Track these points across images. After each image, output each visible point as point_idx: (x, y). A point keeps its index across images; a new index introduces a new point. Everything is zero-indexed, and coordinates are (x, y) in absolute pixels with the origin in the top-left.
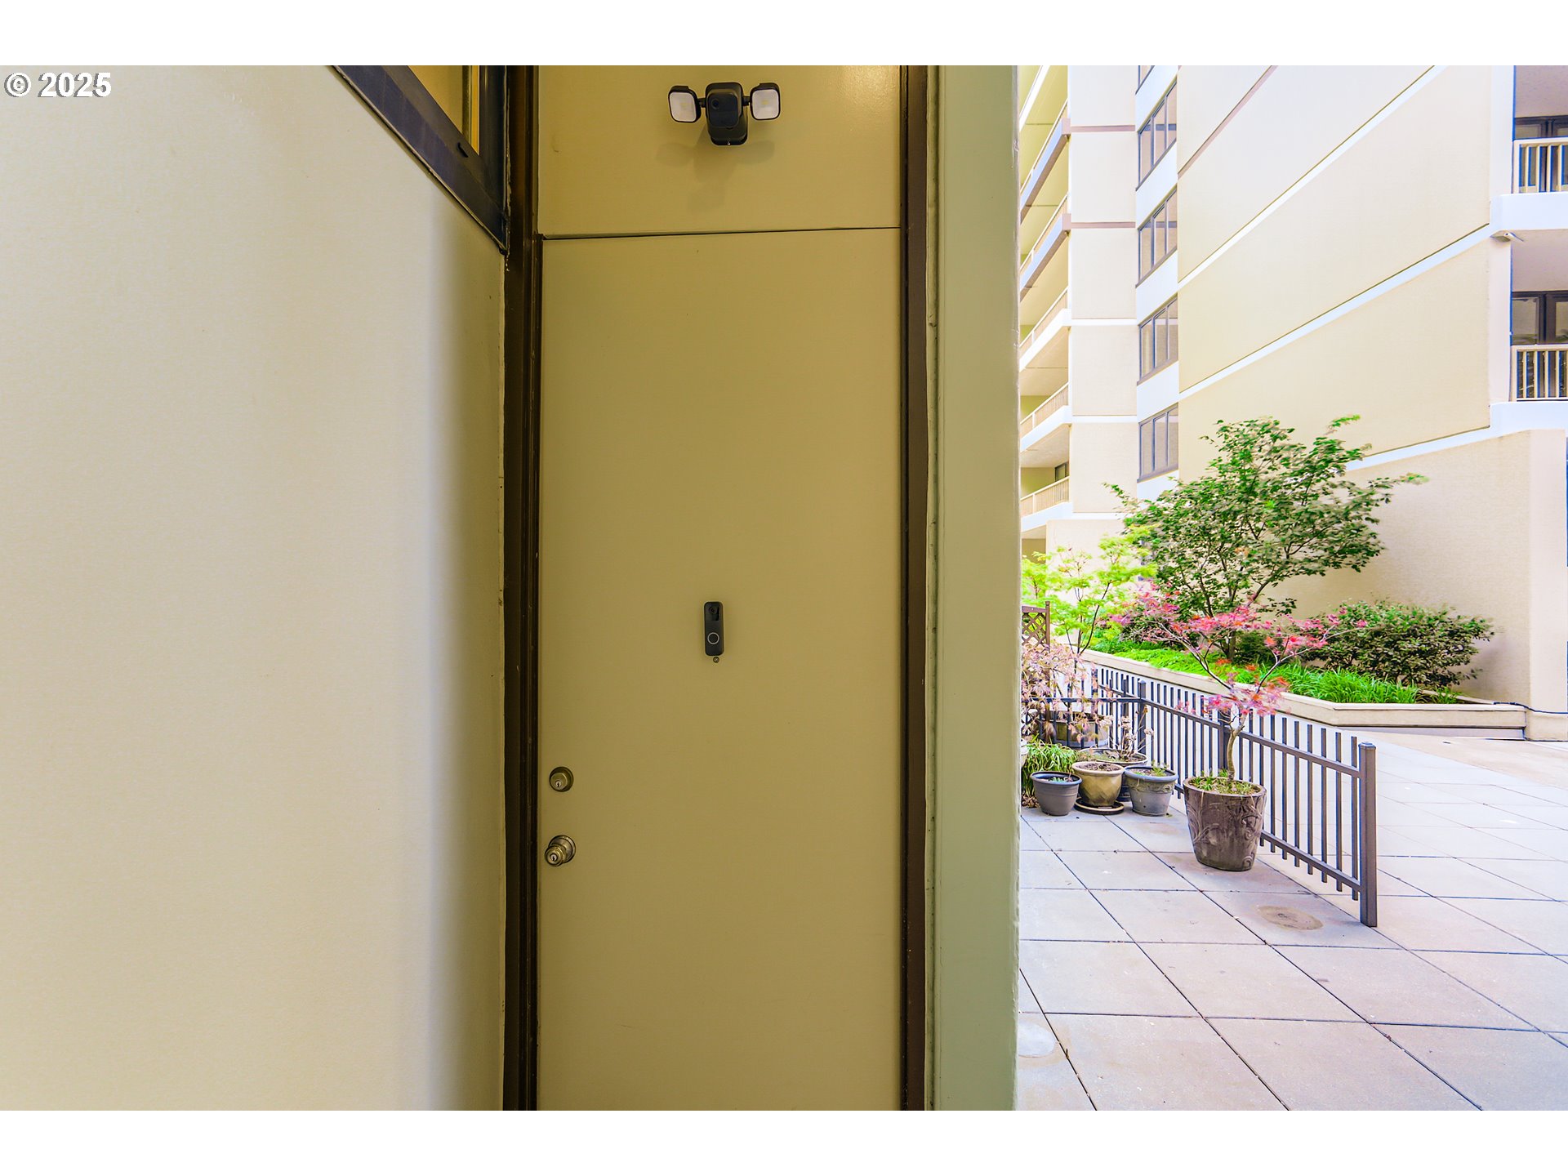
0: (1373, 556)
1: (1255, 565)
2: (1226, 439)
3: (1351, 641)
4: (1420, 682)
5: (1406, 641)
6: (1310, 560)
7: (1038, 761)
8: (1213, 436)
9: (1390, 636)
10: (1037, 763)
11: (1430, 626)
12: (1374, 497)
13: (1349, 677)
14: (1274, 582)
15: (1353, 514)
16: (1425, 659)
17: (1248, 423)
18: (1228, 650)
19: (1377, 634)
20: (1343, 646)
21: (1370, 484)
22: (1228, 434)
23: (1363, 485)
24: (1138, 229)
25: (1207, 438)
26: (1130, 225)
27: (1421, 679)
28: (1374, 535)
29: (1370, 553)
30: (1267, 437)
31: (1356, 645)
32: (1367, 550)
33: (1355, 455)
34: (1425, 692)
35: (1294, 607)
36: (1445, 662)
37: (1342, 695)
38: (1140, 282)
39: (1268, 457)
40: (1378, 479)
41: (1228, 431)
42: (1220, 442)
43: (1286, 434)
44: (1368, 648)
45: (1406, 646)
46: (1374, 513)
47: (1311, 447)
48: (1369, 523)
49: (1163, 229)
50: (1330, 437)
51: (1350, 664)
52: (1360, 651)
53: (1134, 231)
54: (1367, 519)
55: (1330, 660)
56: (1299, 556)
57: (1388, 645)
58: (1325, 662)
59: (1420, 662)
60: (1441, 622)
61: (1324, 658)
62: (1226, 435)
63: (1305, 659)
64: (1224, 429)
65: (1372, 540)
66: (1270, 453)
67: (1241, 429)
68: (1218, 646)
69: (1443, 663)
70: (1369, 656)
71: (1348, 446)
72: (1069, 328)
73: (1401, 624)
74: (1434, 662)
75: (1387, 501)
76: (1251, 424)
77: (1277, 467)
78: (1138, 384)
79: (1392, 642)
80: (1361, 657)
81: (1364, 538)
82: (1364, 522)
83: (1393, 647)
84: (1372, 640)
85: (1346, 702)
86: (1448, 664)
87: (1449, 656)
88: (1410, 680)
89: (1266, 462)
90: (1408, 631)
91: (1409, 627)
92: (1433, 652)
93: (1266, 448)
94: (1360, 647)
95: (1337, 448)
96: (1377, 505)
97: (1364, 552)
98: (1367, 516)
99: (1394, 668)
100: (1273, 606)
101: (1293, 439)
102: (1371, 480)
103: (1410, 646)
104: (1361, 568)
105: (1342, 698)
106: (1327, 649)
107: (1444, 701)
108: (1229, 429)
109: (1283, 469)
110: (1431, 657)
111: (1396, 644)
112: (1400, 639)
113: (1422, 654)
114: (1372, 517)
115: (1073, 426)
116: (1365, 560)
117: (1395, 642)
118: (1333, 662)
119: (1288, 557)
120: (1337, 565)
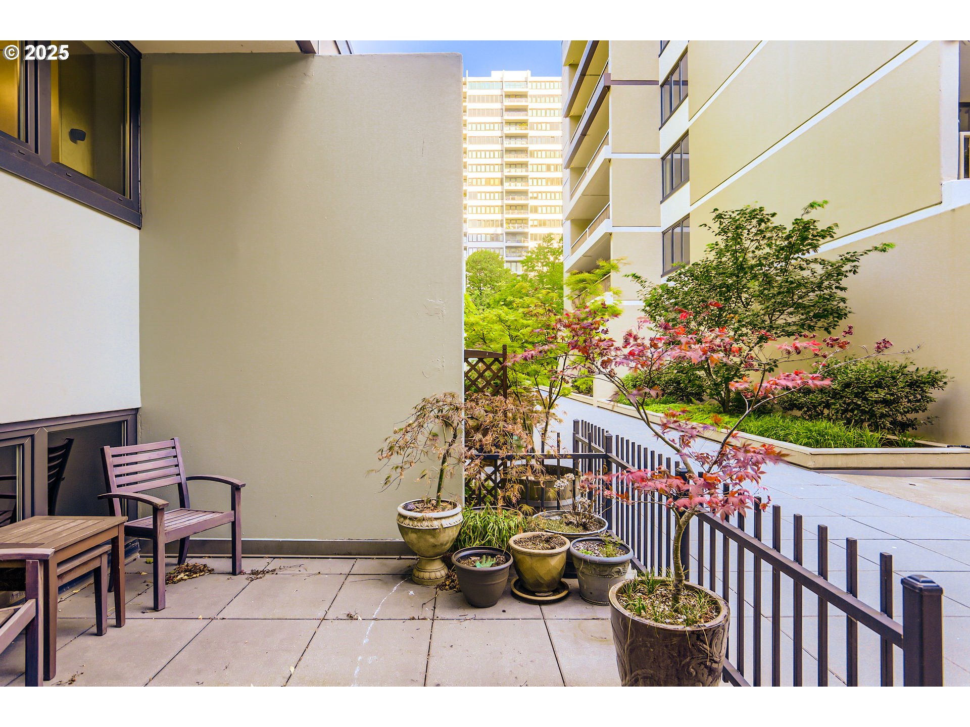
0: (841, 319)
1: (744, 330)
2: (720, 224)
3: (824, 393)
4: (884, 428)
5: (873, 391)
6: (789, 324)
7: (474, 533)
8: (710, 223)
9: (859, 388)
10: (471, 534)
11: (893, 378)
12: (843, 269)
13: (823, 424)
14: (760, 344)
15: (826, 283)
16: (889, 408)
17: (739, 212)
18: (724, 403)
19: (847, 385)
20: (817, 397)
21: (841, 258)
22: (722, 220)
23: (834, 258)
24: (661, 86)
25: (706, 225)
26: (655, 82)
27: (885, 426)
28: (843, 300)
29: (840, 317)
30: (754, 222)
31: (829, 397)
32: (837, 313)
33: (828, 233)
34: (889, 436)
35: (776, 366)
36: (906, 410)
37: (817, 441)
38: (663, 125)
39: (755, 239)
40: (848, 253)
41: (723, 218)
42: (716, 227)
43: (770, 218)
44: (838, 399)
45: (873, 396)
46: (844, 282)
47: (790, 227)
48: (838, 291)
49: (679, 86)
50: (806, 218)
51: (822, 413)
52: (833, 401)
53: (658, 87)
54: (836, 288)
55: (806, 409)
56: (780, 322)
57: (857, 395)
58: (801, 412)
59: (885, 410)
60: (903, 374)
61: (800, 409)
62: (721, 222)
63: (786, 409)
64: (720, 217)
65: (842, 305)
66: (756, 234)
67: (733, 216)
68: (715, 399)
69: (904, 411)
70: (840, 405)
71: (821, 226)
72: (610, 161)
73: (869, 376)
74: (897, 410)
75: (855, 272)
76: (742, 212)
77: (762, 247)
78: (661, 202)
79: (861, 393)
80: (833, 407)
81: (835, 303)
82: (835, 290)
83: (861, 397)
84: (843, 390)
85: (821, 447)
86: (908, 412)
87: (909, 405)
88: (876, 427)
89: (754, 242)
90: (875, 382)
91: (876, 379)
92: (897, 401)
93: (754, 230)
94: (832, 398)
95: (812, 227)
96: (846, 276)
97: (836, 315)
98: (837, 285)
99: (862, 416)
100: (759, 365)
101: (775, 222)
102: (841, 254)
103: (876, 396)
104: (831, 330)
105: (818, 444)
106: (803, 400)
107: (904, 445)
108: (723, 216)
109: (767, 250)
110: (894, 405)
111: (864, 394)
112: (867, 391)
113: (885, 402)
114: (841, 286)
115: (613, 235)
116: (836, 323)
117: (863, 393)
118: (808, 411)
119: (771, 322)
120: (811, 328)
